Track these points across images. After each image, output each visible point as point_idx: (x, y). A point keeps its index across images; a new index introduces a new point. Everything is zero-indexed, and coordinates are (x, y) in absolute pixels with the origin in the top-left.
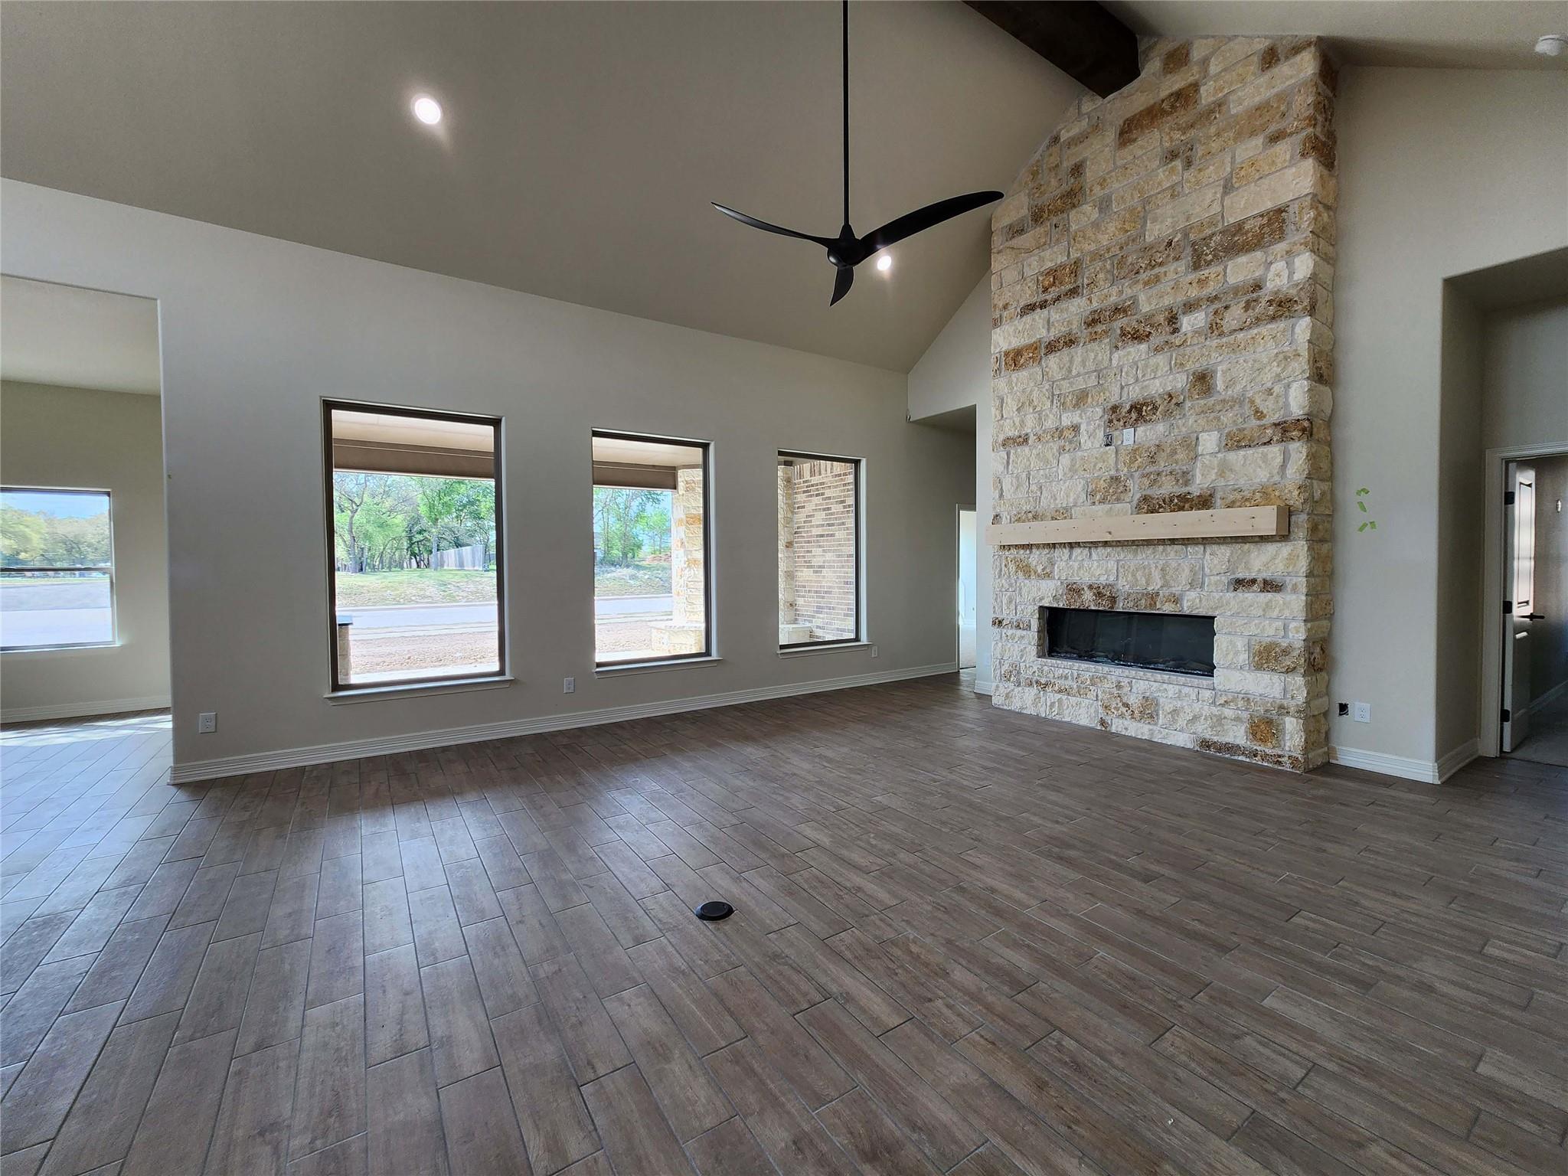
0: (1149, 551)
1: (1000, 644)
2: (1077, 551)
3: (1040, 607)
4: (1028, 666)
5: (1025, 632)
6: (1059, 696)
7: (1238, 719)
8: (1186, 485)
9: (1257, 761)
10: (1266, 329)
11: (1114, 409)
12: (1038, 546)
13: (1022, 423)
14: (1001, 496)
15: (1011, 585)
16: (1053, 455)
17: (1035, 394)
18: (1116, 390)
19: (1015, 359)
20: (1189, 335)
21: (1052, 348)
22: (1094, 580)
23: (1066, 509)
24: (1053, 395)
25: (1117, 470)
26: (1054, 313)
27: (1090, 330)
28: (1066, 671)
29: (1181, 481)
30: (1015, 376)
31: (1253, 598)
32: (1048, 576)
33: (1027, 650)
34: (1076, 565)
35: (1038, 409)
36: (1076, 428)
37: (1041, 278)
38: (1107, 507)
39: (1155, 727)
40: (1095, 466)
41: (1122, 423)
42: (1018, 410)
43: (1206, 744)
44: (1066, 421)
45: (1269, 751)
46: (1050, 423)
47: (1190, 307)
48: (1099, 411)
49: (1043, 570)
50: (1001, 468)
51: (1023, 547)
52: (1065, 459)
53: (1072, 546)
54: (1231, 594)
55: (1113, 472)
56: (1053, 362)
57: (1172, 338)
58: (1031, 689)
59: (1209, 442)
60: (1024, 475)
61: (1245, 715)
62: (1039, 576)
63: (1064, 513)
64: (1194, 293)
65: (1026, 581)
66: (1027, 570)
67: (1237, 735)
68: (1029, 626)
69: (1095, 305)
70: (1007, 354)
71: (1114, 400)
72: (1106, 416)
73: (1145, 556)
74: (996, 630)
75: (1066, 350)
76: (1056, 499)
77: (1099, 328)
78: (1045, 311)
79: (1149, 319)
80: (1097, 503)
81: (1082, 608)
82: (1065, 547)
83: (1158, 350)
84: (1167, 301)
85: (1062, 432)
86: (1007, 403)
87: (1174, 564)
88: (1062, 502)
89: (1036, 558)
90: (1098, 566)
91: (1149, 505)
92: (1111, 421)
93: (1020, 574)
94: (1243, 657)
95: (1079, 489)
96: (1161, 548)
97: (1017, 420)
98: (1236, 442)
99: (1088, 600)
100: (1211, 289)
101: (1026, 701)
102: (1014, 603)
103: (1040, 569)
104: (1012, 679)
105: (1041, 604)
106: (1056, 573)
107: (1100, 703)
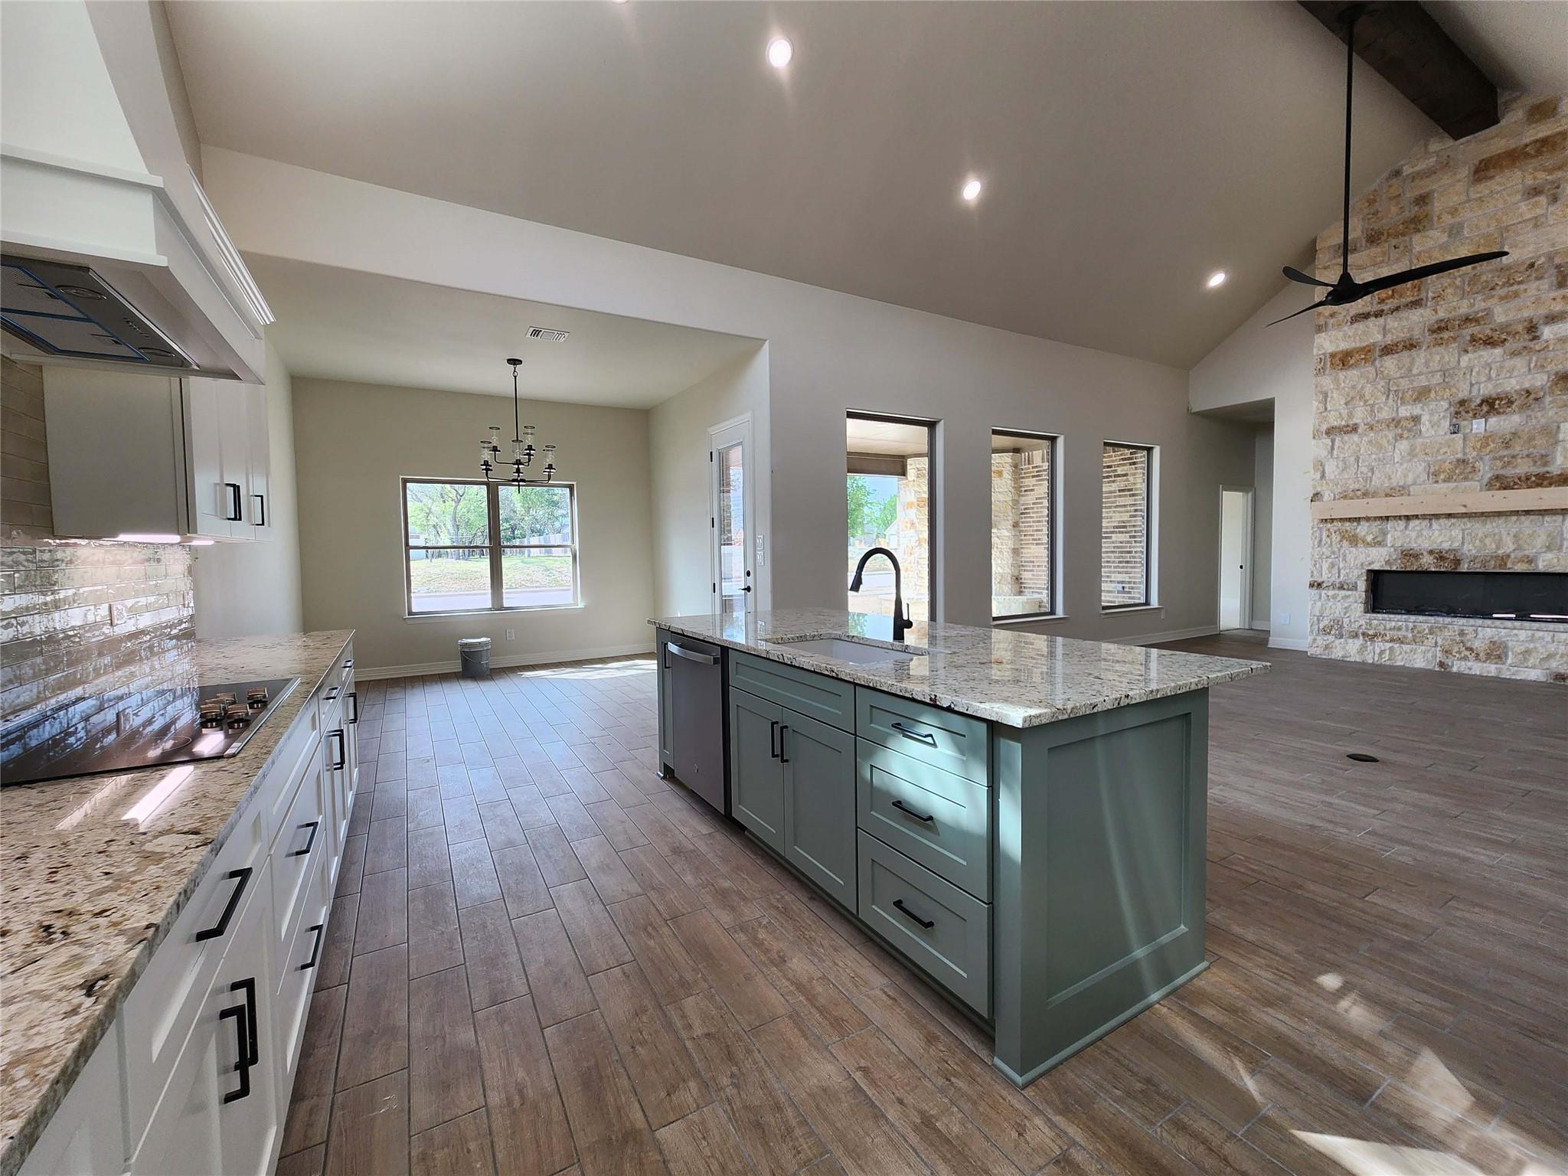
0: (1501, 520)
1: (1319, 604)
2: (1414, 523)
3: (1368, 571)
4: (1353, 620)
5: (1350, 593)
6: (1391, 645)
8: (1545, 466)
11: (1462, 403)
12: (1368, 519)
13: (1350, 415)
14: (1323, 476)
15: (1333, 553)
16: (1388, 441)
17: (1368, 389)
18: (1465, 387)
19: (1344, 360)
20: (1551, 342)
21: (1387, 350)
22: (1435, 546)
23: (1403, 487)
24: (1389, 390)
25: (1465, 454)
26: (1392, 322)
27: (1435, 336)
28: (1400, 624)
29: (1539, 463)
30: (1342, 375)
32: (1378, 543)
33: (1352, 607)
34: (1414, 535)
35: (1371, 402)
36: (1416, 419)
38: (1452, 485)
39: (1503, 666)
40: (1438, 451)
41: (1471, 415)
42: (1346, 404)
43: (1561, 676)
44: (1404, 412)
46: (1385, 414)
47: (1552, 319)
48: (1445, 404)
49: (1374, 539)
50: (1324, 453)
51: (1350, 520)
52: (1403, 446)
53: (1408, 518)
55: (1460, 456)
56: (1390, 363)
57: (1531, 344)
58: (1356, 641)
60: (1352, 459)
62: (1368, 544)
63: (1402, 490)
64: (1557, 307)
65: (1352, 549)
66: (1354, 540)
68: (1355, 587)
69: (1442, 314)
70: (1333, 355)
71: (1462, 395)
72: (1453, 408)
73: (1496, 525)
74: (1314, 591)
75: (1405, 353)
76: (1390, 479)
77: (1445, 335)
78: (1381, 320)
79: (1505, 328)
80: (1440, 481)
81: (1420, 569)
82: (1401, 520)
83: (1515, 354)
84: (1526, 314)
85: (1399, 422)
86: (1332, 397)
87: (1529, 531)
88: (1397, 480)
89: (1362, 530)
90: (1440, 535)
91: (1503, 483)
92: (1457, 413)
93: (1345, 544)
95: (1421, 468)
96: (1514, 518)
97: (1345, 412)
99: (1428, 563)
101: (1350, 650)
102: (1336, 567)
103: (1369, 538)
104: (1332, 632)
105: (1370, 568)
106: (1389, 541)
107: (1439, 648)
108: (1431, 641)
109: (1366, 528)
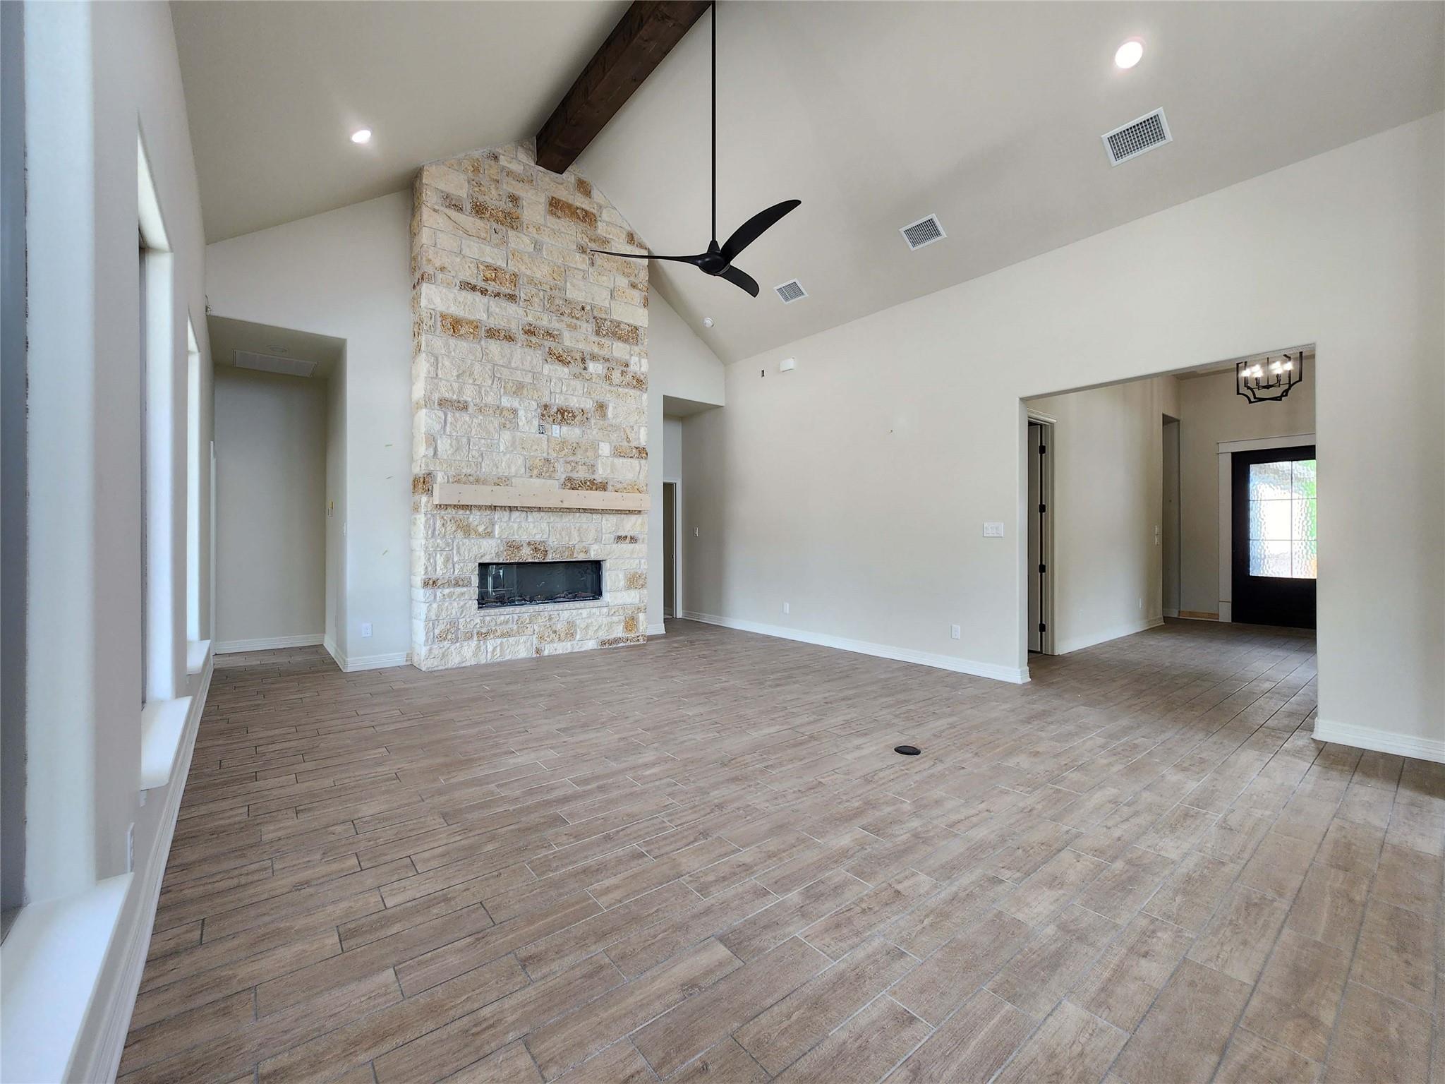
0: (571, 516)
1: (435, 606)
2: (515, 514)
3: (480, 564)
4: (468, 620)
5: (465, 589)
6: (499, 641)
7: (619, 622)
8: (593, 474)
9: (629, 643)
10: (632, 392)
11: (546, 406)
12: (479, 508)
13: (461, 390)
14: (435, 454)
15: (448, 544)
16: (495, 428)
17: (477, 368)
18: (547, 393)
19: (454, 326)
20: (594, 375)
21: (492, 333)
22: (531, 538)
23: (508, 478)
24: (494, 375)
25: (548, 453)
26: (497, 306)
27: (526, 336)
28: (508, 616)
29: (590, 471)
30: (452, 342)
31: (626, 547)
32: (489, 534)
33: (467, 605)
34: (516, 526)
35: (479, 382)
36: (515, 412)
37: (482, 267)
38: (542, 481)
39: (574, 642)
40: (531, 447)
41: (551, 419)
42: (458, 376)
43: (603, 643)
44: (506, 402)
45: (633, 636)
46: (491, 399)
47: (594, 358)
48: (534, 404)
49: (485, 530)
50: (437, 427)
51: (462, 507)
52: (506, 435)
53: (511, 509)
54: (615, 546)
55: (545, 455)
56: (494, 347)
57: (584, 372)
58: (471, 642)
59: (605, 449)
60: (465, 440)
61: (623, 618)
62: (480, 535)
63: (503, 481)
64: (596, 350)
65: (465, 540)
66: (467, 530)
67: (619, 632)
68: (469, 583)
69: (530, 319)
70: (443, 316)
71: (546, 400)
72: (539, 410)
73: (568, 520)
74: (429, 592)
75: (506, 343)
76: (497, 467)
77: (534, 339)
78: (485, 299)
79: (569, 351)
80: (534, 477)
81: (521, 561)
82: (505, 510)
83: (576, 376)
84: (581, 346)
85: (502, 411)
86: (443, 364)
87: (585, 526)
88: (503, 470)
89: (475, 518)
90: (534, 527)
91: (571, 484)
92: (543, 415)
93: (460, 534)
94: (622, 583)
95: (520, 461)
96: (578, 514)
97: (456, 385)
98: (618, 453)
99: (526, 555)
100: (604, 353)
101: (466, 654)
102: (451, 561)
103: (481, 529)
104: (449, 637)
105: (481, 561)
106: (496, 533)
107: (535, 636)
108: (529, 632)
109: (477, 517)
